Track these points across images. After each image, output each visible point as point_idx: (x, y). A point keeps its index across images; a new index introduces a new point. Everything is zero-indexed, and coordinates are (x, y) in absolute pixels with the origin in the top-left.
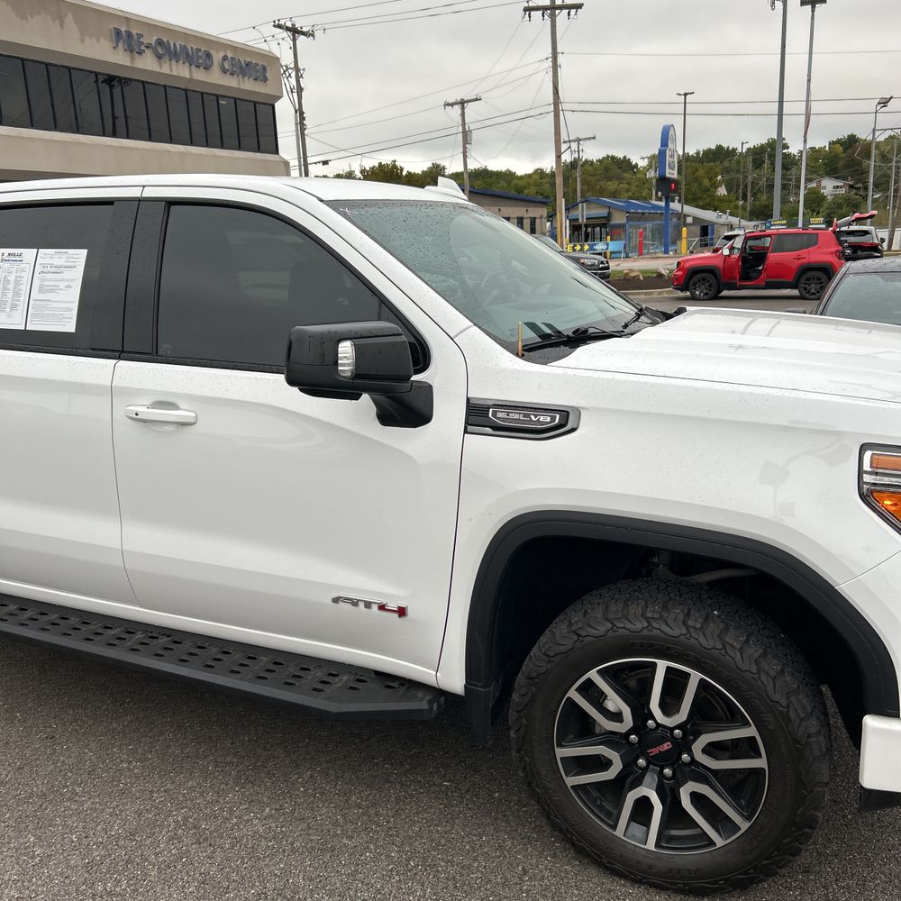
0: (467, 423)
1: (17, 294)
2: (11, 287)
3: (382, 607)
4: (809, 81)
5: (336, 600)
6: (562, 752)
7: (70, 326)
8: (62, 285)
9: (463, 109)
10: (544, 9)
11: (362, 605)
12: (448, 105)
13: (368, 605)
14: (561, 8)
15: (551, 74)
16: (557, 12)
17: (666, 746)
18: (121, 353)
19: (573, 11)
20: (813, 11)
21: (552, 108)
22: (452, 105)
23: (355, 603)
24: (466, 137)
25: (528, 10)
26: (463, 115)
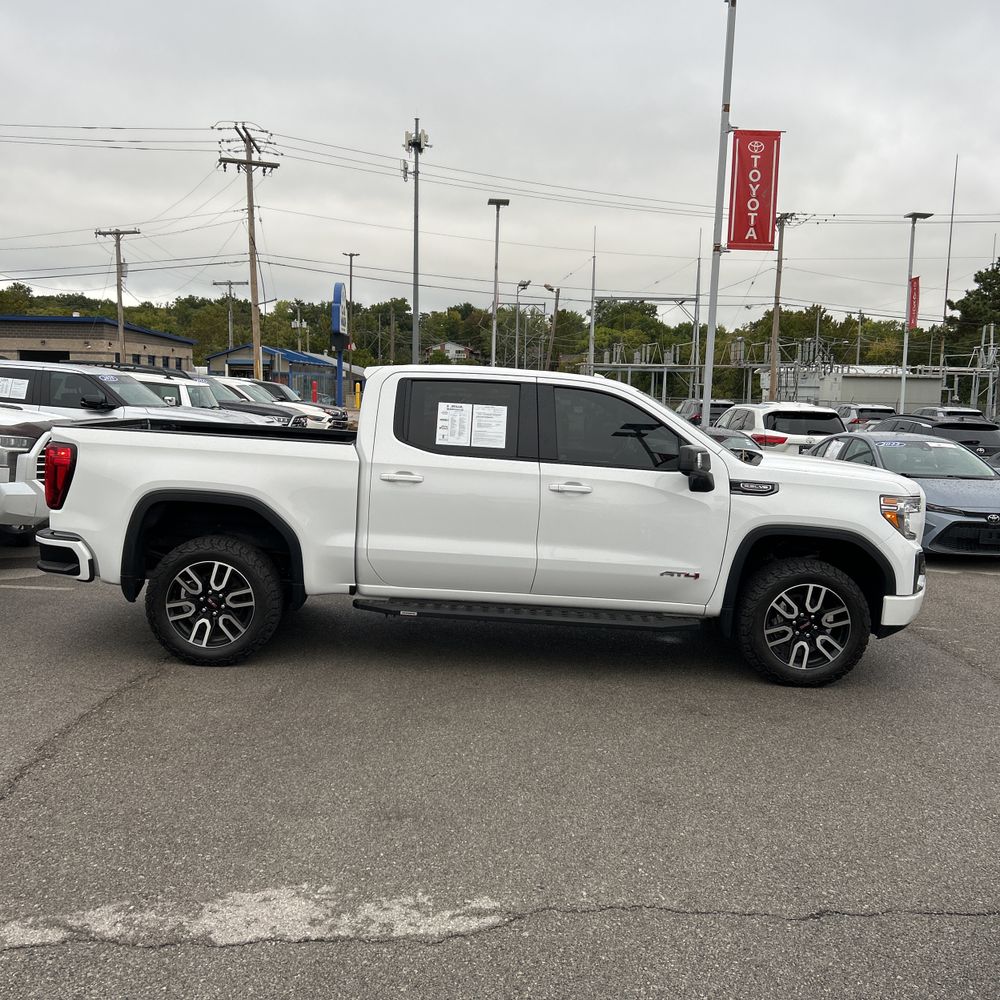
0: (731, 489)
1: (462, 427)
2: (457, 423)
3: (687, 575)
4: (496, 267)
5: (662, 574)
6: (767, 632)
7: (502, 445)
8: (494, 424)
9: (118, 240)
10: (239, 162)
11: (682, 576)
12: (100, 233)
13: (679, 575)
14: (258, 164)
15: (247, 225)
16: (254, 167)
17: (808, 624)
18: (539, 459)
19: (268, 169)
20: (498, 210)
21: (248, 257)
22: (105, 234)
23: (672, 574)
24: (121, 269)
25: (222, 160)
26: (118, 246)
